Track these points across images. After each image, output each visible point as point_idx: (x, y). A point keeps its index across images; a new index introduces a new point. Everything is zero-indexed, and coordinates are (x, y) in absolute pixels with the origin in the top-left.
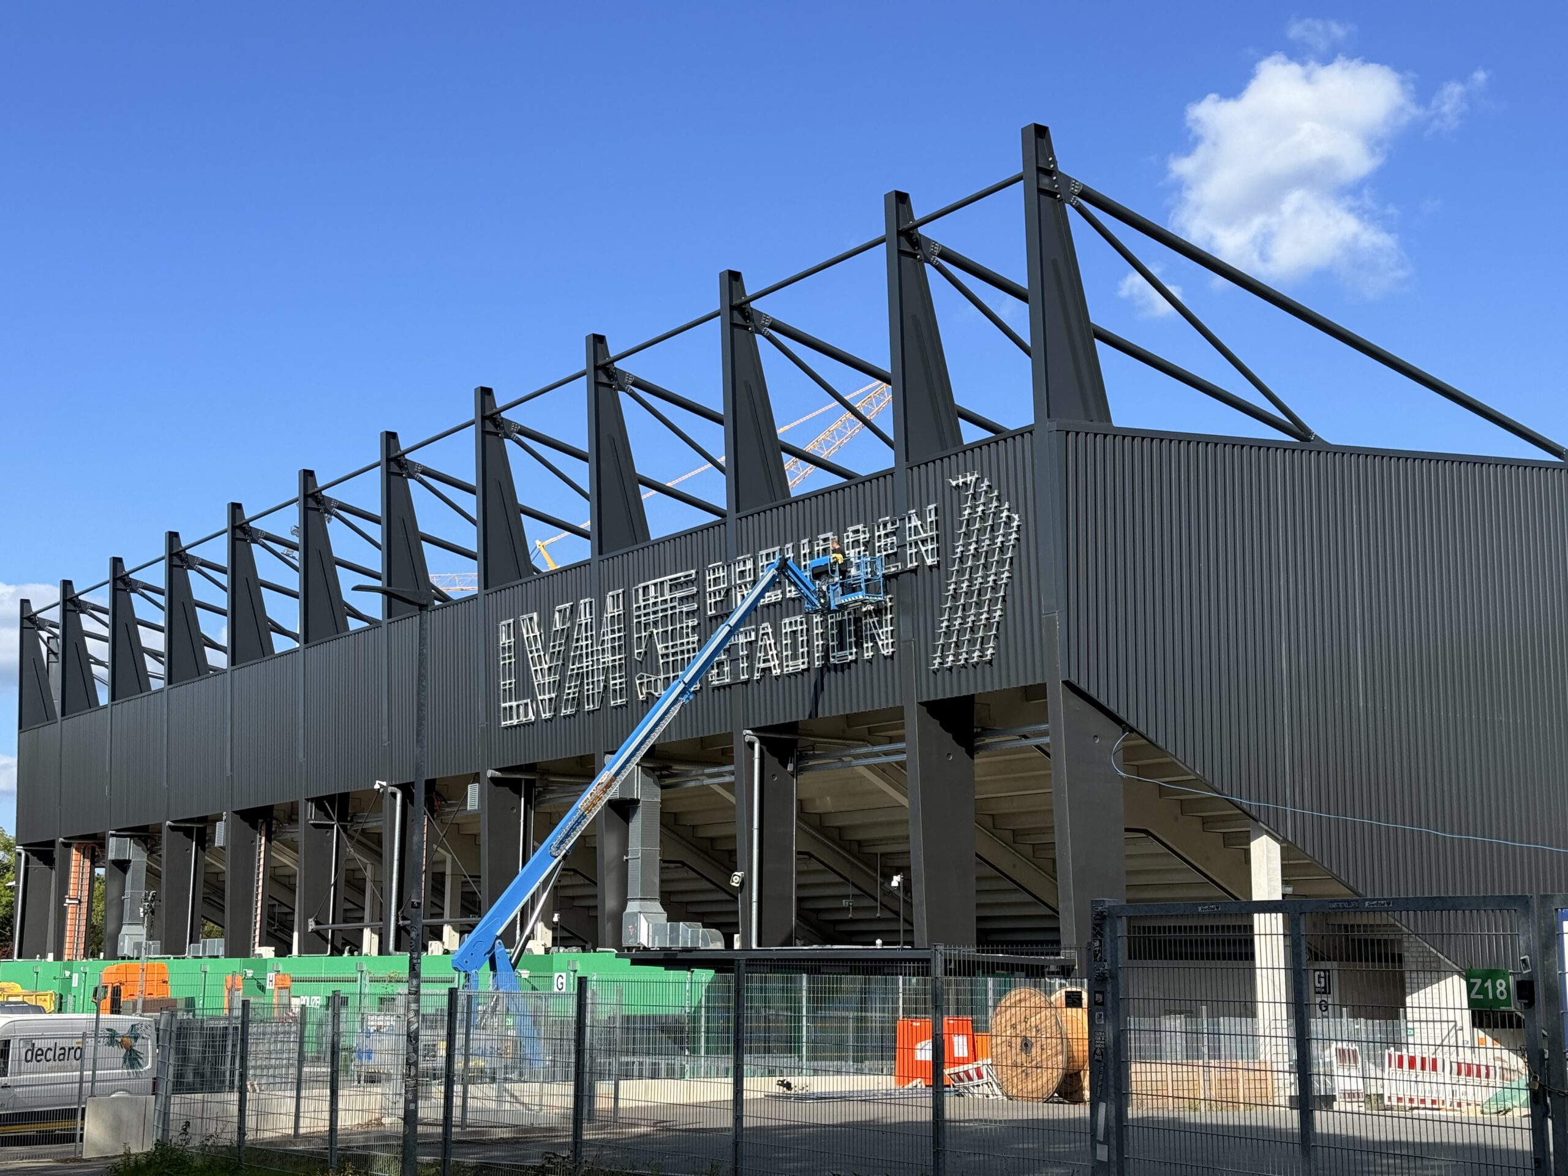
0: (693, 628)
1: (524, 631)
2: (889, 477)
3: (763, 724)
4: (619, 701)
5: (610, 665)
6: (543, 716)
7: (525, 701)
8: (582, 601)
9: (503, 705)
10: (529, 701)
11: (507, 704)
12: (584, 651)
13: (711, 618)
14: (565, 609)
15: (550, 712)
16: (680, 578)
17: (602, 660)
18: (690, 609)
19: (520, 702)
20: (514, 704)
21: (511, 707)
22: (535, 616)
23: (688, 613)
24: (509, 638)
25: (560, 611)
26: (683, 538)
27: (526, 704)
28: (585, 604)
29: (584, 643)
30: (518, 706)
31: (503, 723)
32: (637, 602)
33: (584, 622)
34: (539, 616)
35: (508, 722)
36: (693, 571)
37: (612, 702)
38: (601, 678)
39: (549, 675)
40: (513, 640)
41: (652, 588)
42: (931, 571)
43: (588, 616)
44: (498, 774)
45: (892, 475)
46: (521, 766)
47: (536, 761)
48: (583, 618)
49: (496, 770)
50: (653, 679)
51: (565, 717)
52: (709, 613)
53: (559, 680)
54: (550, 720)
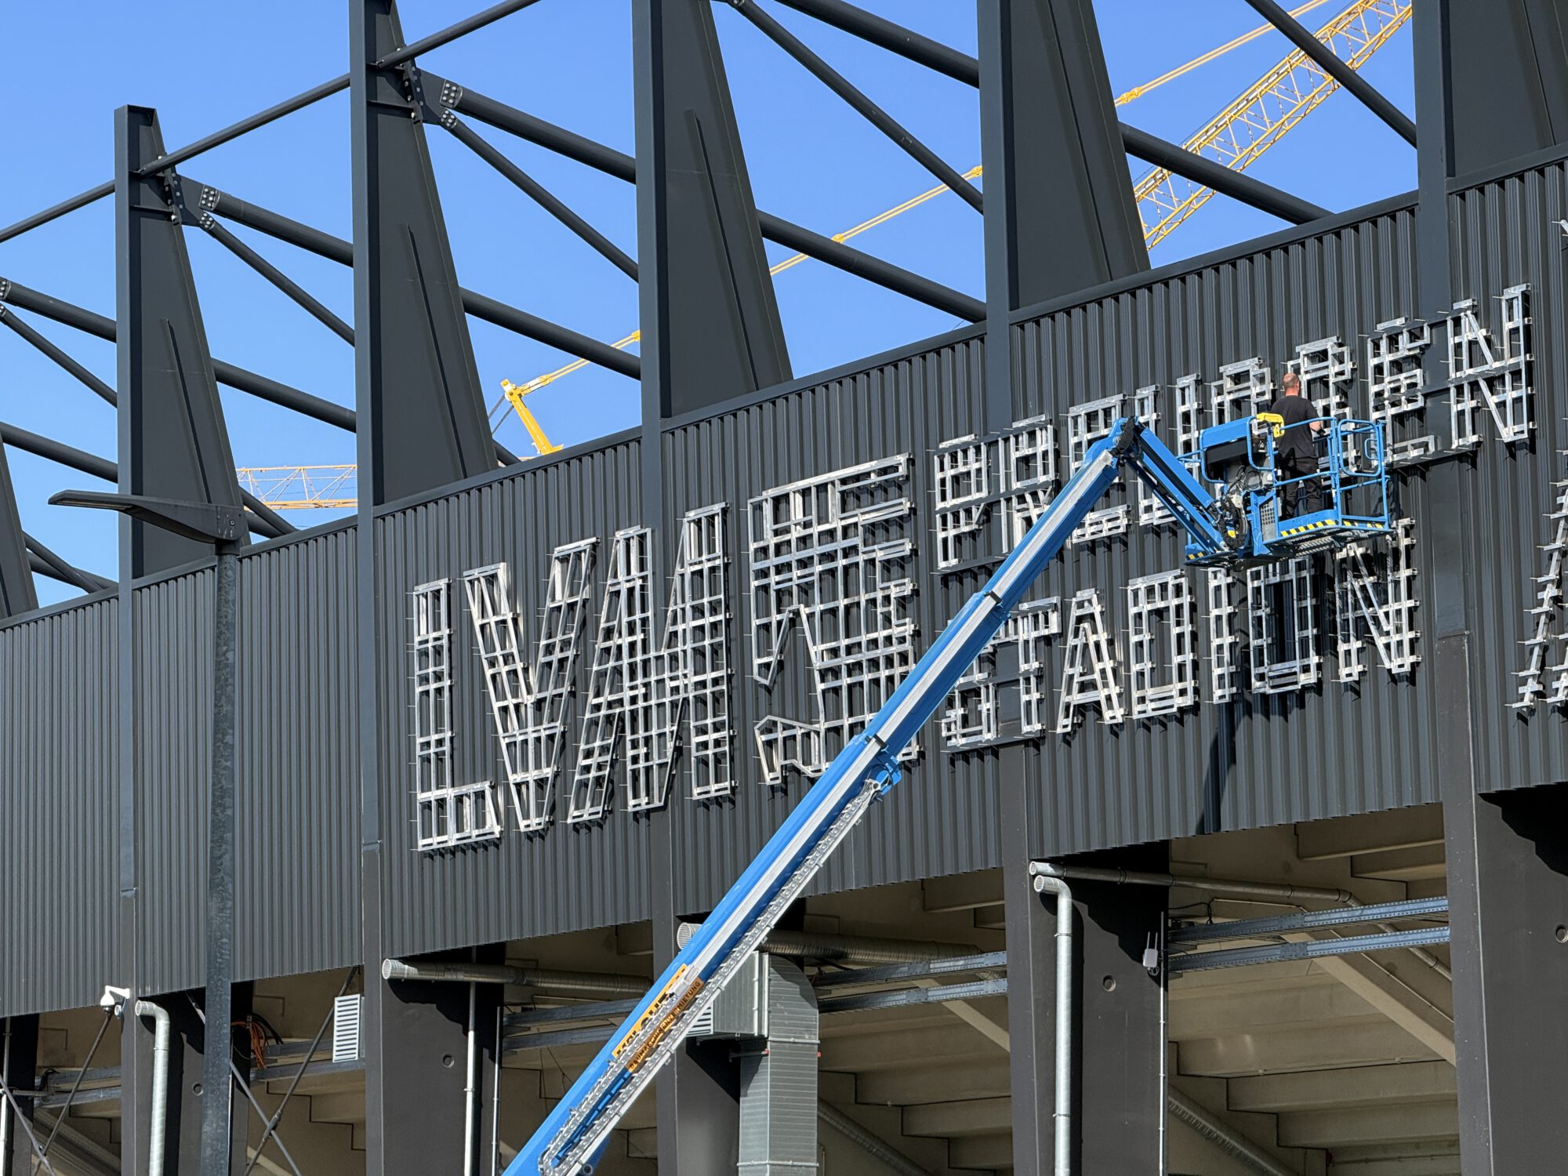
0: (902, 601)
1: (475, 610)
2: (1403, 217)
3: (1080, 849)
4: (713, 787)
5: (691, 695)
6: (522, 824)
7: (478, 787)
8: (620, 535)
9: (422, 797)
10: (486, 786)
11: (433, 795)
12: (626, 661)
13: (946, 578)
14: (578, 555)
15: (539, 814)
16: (867, 475)
17: (669, 684)
18: (894, 554)
19: (464, 789)
20: (449, 793)
21: (441, 802)
22: (502, 570)
23: (887, 565)
24: (437, 628)
25: (564, 560)
26: (875, 374)
27: (480, 795)
28: (628, 540)
29: (625, 641)
30: (459, 799)
31: (421, 842)
32: (759, 535)
33: (624, 588)
34: (513, 571)
35: (435, 841)
36: (902, 459)
37: (696, 791)
38: (667, 730)
39: (538, 721)
40: (445, 631)
41: (797, 501)
42: (1513, 456)
43: (635, 572)
44: (409, 971)
45: (1412, 212)
46: (467, 951)
47: (504, 939)
48: (622, 577)
49: (405, 960)
50: (799, 732)
51: (576, 827)
52: (942, 564)
53: (563, 734)
54: (541, 834)
